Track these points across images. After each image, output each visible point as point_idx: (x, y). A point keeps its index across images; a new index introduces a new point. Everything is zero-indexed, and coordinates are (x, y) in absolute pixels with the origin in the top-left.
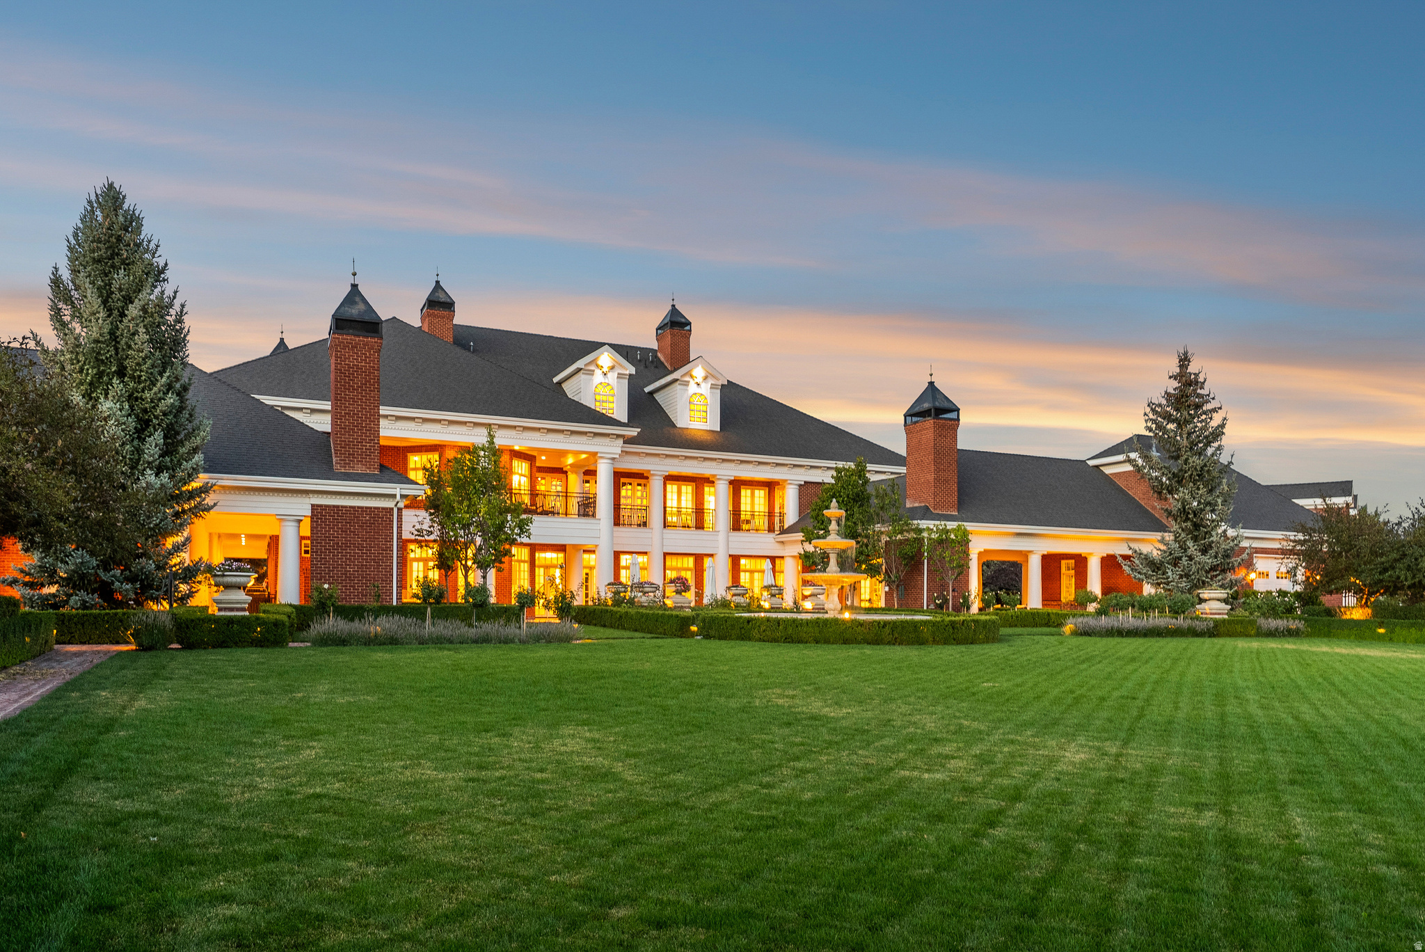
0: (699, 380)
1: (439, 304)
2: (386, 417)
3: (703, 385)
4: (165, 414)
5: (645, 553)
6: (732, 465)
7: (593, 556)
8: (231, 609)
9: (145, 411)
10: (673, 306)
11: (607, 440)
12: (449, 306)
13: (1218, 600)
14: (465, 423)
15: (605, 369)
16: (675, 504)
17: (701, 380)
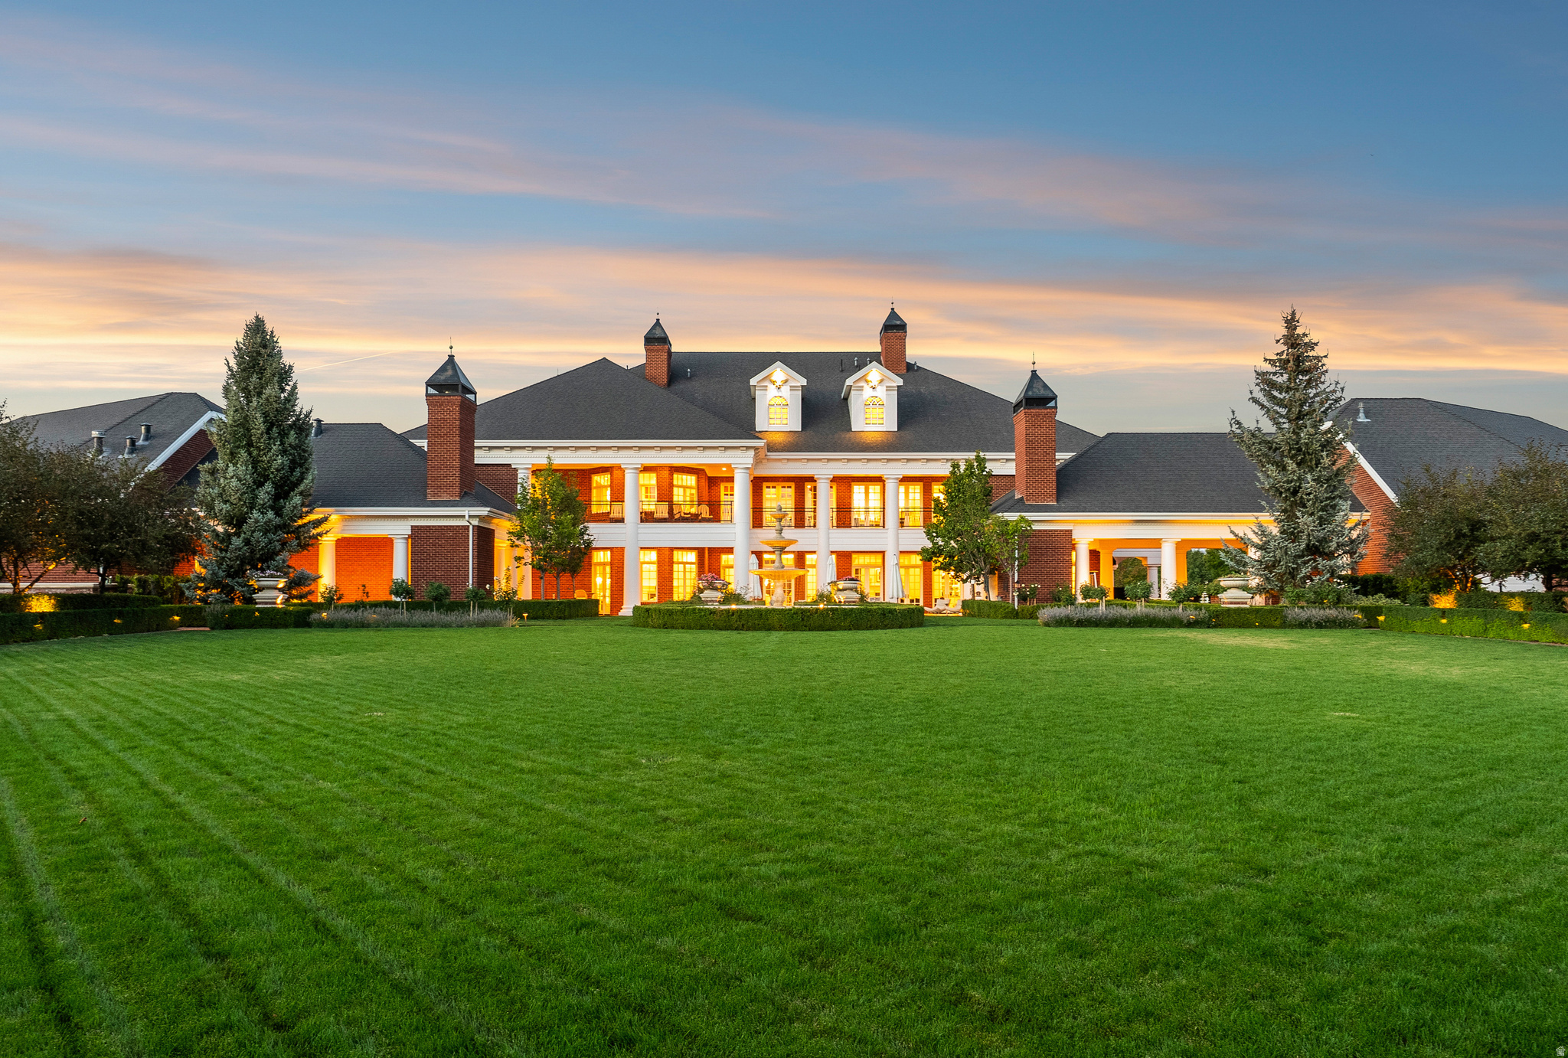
0: (875, 383)
2: (480, 448)
3: (879, 388)
4: (278, 470)
5: (815, 552)
7: (731, 556)
8: (266, 603)
9: (265, 469)
10: (893, 309)
11: (738, 452)
13: (1237, 588)
14: (631, 448)
15: (778, 384)
16: (863, 505)
17: (876, 383)
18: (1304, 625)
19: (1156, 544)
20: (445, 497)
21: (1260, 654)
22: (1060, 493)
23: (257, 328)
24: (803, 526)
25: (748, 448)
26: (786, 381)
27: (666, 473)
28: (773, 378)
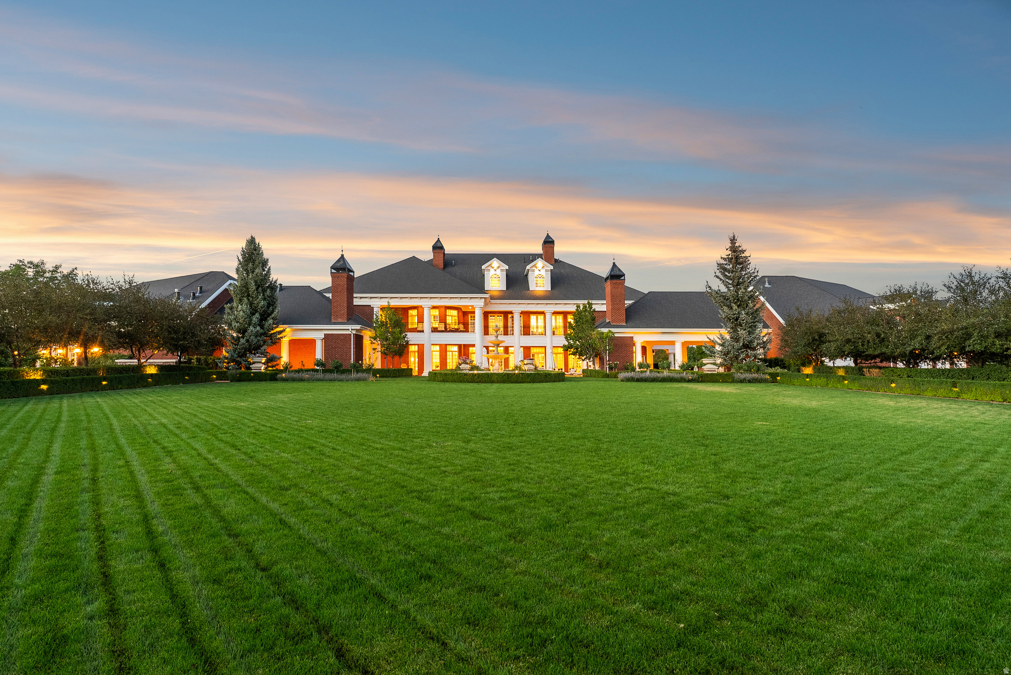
0: (540, 268)
1: (438, 247)
2: (356, 297)
3: (542, 270)
4: (261, 308)
5: (513, 347)
6: (552, 306)
7: (474, 348)
8: (256, 369)
9: (255, 307)
10: (547, 235)
11: (477, 300)
12: (442, 248)
13: (711, 364)
14: (427, 298)
15: (495, 268)
16: (535, 325)
18: (742, 381)
19: (673, 343)
20: (340, 320)
21: (722, 395)
22: (628, 319)
23: (252, 241)
24: (508, 335)
25: (481, 298)
26: (499, 267)
27: (443, 310)
28: (493, 266)
